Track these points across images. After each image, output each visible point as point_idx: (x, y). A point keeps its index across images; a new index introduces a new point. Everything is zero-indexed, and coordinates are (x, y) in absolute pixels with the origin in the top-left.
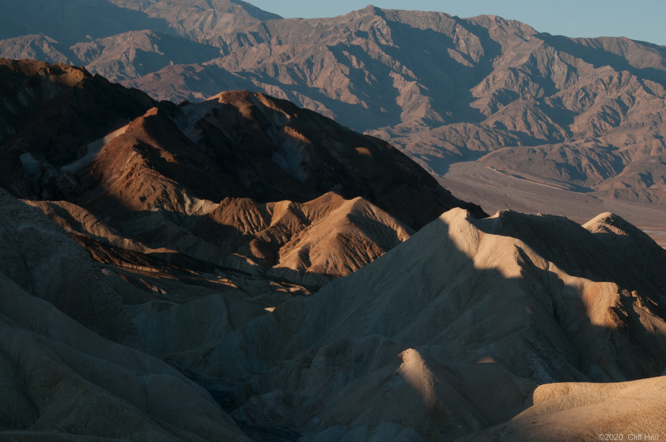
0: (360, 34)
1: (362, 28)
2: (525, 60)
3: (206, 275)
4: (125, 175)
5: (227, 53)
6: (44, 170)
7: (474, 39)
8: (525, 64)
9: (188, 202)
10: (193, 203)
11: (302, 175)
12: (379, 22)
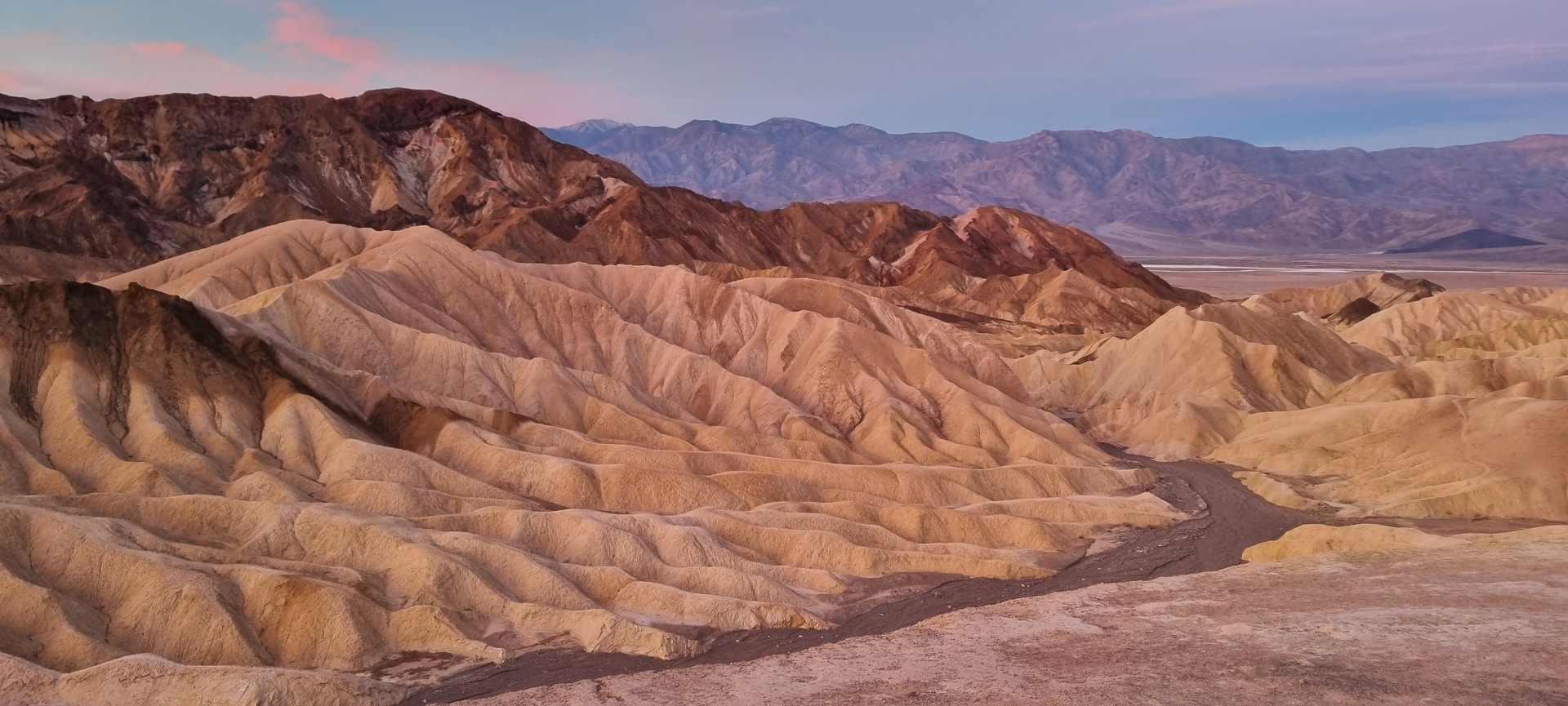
0: (1038, 148)
1: (1039, 144)
2: (1147, 155)
3: (987, 325)
4: (928, 265)
5: (955, 168)
6: (882, 266)
7: (1113, 145)
8: (1147, 159)
9: (967, 279)
10: (970, 281)
11: (1030, 255)
12: (1050, 139)
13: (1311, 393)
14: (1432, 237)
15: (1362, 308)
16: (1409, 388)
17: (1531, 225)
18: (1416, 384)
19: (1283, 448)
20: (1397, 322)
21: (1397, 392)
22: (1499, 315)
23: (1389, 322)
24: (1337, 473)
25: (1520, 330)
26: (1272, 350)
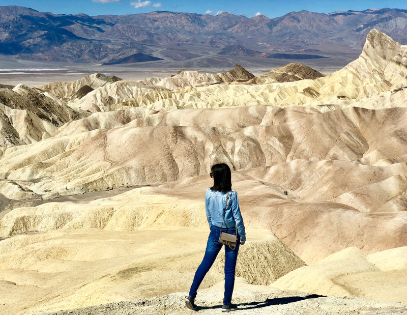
13: (44, 134)
14: (121, 57)
15: (86, 90)
16: (89, 127)
17: (158, 52)
18: (92, 124)
19: (21, 165)
20: (98, 96)
21: (84, 129)
22: (141, 91)
23: (95, 96)
24: (47, 175)
25: (147, 96)
26: (24, 113)
